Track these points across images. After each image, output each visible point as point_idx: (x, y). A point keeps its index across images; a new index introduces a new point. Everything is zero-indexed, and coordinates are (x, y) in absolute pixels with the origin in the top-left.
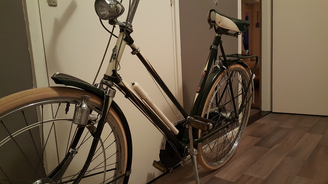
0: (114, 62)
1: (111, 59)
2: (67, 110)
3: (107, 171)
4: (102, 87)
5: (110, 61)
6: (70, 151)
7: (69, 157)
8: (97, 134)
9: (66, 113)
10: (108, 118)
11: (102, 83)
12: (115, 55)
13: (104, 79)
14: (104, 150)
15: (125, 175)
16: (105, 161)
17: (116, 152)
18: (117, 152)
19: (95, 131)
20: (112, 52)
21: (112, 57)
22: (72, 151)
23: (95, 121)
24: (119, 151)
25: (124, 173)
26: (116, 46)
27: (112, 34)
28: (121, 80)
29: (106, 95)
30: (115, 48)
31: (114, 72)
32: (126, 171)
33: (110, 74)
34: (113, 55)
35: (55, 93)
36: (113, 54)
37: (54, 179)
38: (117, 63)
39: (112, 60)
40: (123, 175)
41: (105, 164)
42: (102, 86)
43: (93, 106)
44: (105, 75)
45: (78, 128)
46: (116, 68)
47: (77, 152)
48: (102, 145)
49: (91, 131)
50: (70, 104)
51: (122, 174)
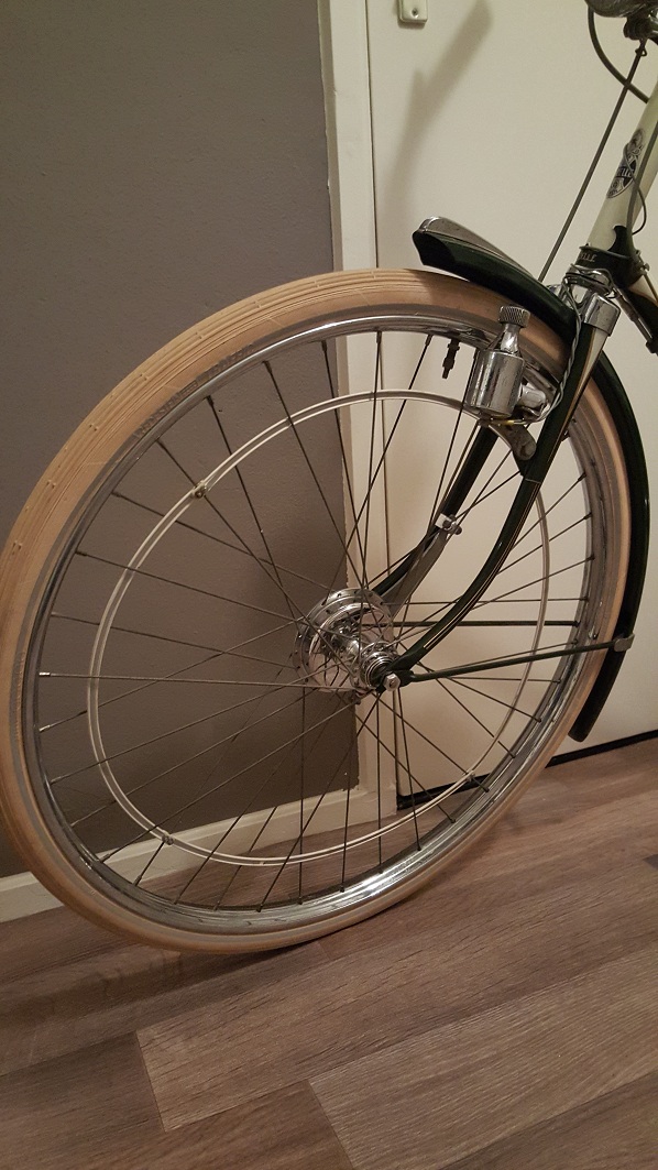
0: (625, 194)
1: (615, 184)
2: (449, 363)
3: (549, 623)
4: (570, 297)
5: (611, 194)
6: (439, 523)
7: (435, 539)
8: (534, 466)
9: (445, 376)
10: (574, 421)
11: (572, 278)
12: (633, 165)
13: (579, 262)
14: (546, 540)
15: (610, 646)
16: (546, 578)
17: (587, 560)
18: (591, 558)
19: (531, 450)
20: (622, 156)
21: (618, 176)
22: (446, 524)
23: (538, 409)
24: (596, 559)
25: (607, 639)
26: (639, 132)
27: (627, 84)
28: (644, 267)
29: (583, 323)
30: (634, 141)
31: (623, 235)
32: (616, 634)
33: (605, 243)
34: (622, 168)
35: (419, 292)
36: (624, 162)
37: (386, 600)
38: (638, 199)
39: (618, 189)
40: (603, 646)
41: (546, 591)
42: (571, 291)
43: (534, 362)
44: (585, 250)
45: (479, 427)
46: (630, 219)
47: (459, 531)
48: (543, 519)
49: (518, 451)
50: (460, 344)
51: (599, 641)
